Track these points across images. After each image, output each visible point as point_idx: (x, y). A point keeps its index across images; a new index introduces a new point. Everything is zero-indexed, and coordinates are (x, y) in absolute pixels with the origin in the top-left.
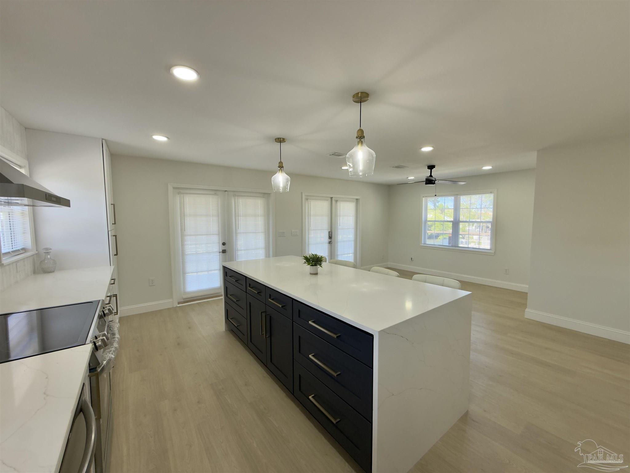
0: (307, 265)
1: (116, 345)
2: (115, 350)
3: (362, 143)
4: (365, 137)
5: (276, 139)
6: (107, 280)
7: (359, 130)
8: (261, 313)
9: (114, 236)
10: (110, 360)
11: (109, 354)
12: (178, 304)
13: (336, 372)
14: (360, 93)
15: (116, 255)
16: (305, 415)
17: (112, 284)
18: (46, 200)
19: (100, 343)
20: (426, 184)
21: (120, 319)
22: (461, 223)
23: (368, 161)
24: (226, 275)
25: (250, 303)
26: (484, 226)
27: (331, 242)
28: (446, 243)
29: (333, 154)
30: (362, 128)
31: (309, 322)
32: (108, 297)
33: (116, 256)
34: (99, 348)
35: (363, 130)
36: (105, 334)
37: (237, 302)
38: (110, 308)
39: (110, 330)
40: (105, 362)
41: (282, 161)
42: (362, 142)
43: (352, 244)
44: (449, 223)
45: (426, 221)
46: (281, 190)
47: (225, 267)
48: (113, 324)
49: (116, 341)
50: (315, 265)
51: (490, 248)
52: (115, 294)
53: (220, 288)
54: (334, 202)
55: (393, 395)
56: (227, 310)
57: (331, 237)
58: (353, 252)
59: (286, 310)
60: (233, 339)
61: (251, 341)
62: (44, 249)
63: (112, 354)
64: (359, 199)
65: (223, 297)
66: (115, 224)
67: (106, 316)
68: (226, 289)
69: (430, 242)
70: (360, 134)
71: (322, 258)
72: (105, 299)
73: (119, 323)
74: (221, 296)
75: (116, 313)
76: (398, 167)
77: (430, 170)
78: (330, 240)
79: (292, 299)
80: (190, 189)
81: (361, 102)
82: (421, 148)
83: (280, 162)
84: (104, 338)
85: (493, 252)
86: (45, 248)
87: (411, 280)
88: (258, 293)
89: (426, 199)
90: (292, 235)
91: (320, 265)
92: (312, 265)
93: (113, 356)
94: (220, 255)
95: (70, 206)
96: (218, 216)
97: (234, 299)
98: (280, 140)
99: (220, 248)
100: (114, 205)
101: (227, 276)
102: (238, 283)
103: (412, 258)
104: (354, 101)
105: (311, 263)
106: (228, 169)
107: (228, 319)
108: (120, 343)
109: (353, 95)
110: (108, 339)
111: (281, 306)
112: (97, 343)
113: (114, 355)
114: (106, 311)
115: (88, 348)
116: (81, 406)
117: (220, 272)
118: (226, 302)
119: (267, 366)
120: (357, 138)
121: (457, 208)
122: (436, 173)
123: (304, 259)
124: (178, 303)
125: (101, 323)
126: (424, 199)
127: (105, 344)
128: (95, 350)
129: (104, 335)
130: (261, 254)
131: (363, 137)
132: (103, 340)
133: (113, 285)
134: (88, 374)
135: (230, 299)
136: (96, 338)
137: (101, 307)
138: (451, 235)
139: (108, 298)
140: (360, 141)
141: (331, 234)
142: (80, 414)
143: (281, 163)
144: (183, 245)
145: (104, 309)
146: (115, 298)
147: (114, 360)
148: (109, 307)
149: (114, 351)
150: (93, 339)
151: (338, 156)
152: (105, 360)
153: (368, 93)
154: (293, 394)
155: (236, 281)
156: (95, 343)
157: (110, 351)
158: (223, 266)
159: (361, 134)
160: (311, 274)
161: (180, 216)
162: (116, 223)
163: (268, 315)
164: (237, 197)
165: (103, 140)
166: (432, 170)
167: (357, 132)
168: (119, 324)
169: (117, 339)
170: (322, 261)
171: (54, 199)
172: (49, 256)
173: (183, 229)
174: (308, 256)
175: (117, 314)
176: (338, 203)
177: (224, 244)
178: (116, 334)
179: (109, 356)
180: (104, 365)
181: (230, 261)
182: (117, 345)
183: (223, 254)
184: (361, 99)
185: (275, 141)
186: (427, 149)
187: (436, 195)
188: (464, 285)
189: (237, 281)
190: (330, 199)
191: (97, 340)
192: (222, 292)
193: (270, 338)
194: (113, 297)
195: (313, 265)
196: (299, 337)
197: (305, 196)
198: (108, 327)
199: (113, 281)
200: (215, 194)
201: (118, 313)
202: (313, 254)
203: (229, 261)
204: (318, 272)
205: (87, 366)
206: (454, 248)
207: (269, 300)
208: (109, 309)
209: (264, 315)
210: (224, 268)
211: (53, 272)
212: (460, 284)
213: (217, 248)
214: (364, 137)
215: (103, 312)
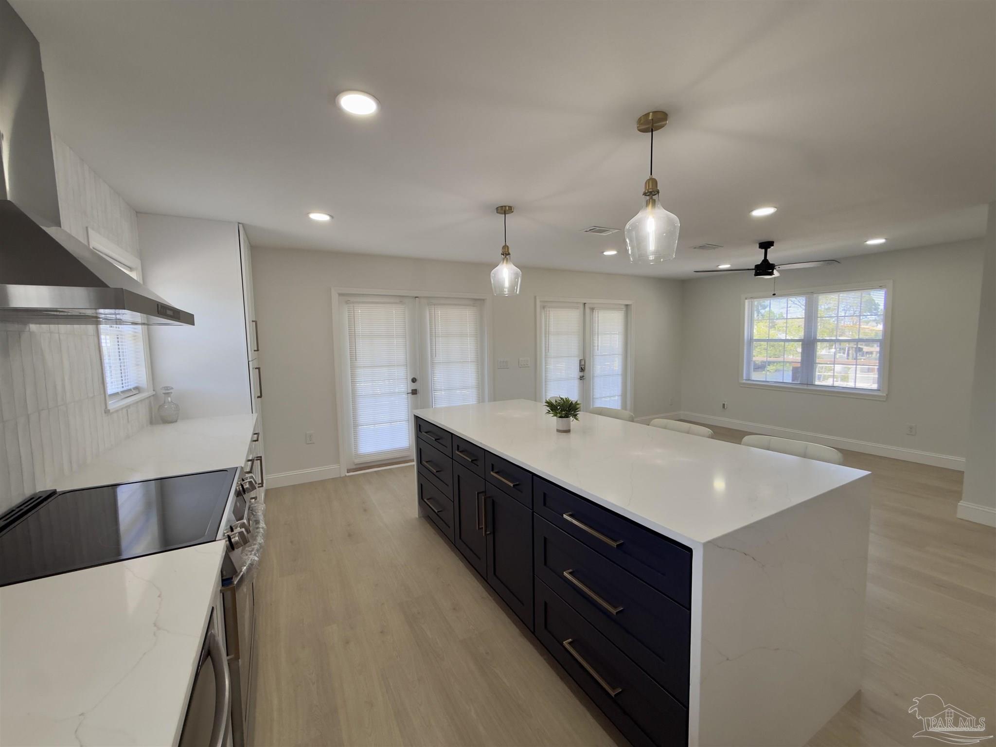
0: (553, 416)
1: (260, 540)
2: (259, 548)
3: (654, 202)
4: (660, 191)
5: (497, 208)
6: (249, 435)
7: (649, 180)
8: (478, 493)
9: (256, 368)
10: (251, 564)
11: (251, 554)
12: (348, 472)
13: (615, 607)
14: (651, 114)
15: (260, 397)
16: (555, 671)
17: (255, 441)
18: (158, 313)
19: (237, 538)
20: (757, 274)
21: (267, 492)
22: (819, 344)
23: (664, 235)
24: (420, 431)
25: (459, 476)
26: (852, 347)
27: (583, 377)
28: (788, 378)
29: (591, 230)
30: (654, 176)
31: (563, 516)
32: (249, 461)
33: (260, 399)
34: (235, 547)
35: (656, 179)
36: (244, 523)
37: (437, 474)
38: (252, 480)
39: (253, 514)
40: (245, 568)
41: (507, 245)
42: (655, 200)
43: (619, 380)
44: (796, 344)
45: (751, 340)
46: (506, 293)
47: (419, 417)
48: (256, 505)
49: (261, 534)
50: (567, 416)
51: (878, 388)
52: (259, 456)
53: (408, 449)
54: (588, 311)
55: (728, 659)
56: (422, 485)
57: (584, 368)
58: (620, 393)
59: (522, 492)
60: (431, 532)
61: (460, 538)
62: (163, 388)
63: (255, 555)
64: (631, 305)
65: (415, 463)
66: (258, 350)
67: (246, 493)
68: (420, 452)
69: (757, 376)
70: (650, 187)
71: (578, 404)
72: (245, 464)
73: (265, 503)
74: (412, 461)
75: (260, 485)
76: (702, 247)
77: (763, 250)
78: (581, 374)
79: (531, 475)
80: (363, 295)
81: (652, 129)
82: (752, 211)
83: (504, 246)
84: (243, 530)
85: (885, 395)
86: (165, 387)
87: (740, 444)
88: (472, 461)
89: (752, 302)
90: (520, 366)
91: (575, 416)
92: (560, 417)
93: (256, 559)
94: (408, 397)
95: (193, 324)
96: (405, 337)
97: (431, 468)
98: (505, 210)
99: (408, 386)
100: (256, 322)
101: (422, 431)
102: (438, 442)
103: (724, 405)
104: (640, 131)
105: (559, 413)
106: (419, 263)
107: (423, 500)
108: (267, 536)
109: (639, 119)
110: (248, 531)
111: (512, 485)
112: (232, 538)
113: (258, 557)
114: (246, 485)
115: (218, 548)
116: (209, 647)
117: (409, 424)
118: (419, 473)
119: (488, 581)
120: (645, 194)
121: (811, 317)
122: (773, 256)
123: (546, 405)
124: (348, 470)
125: (238, 504)
126: (746, 301)
127: (245, 541)
128: (231, 549)
129: (243, 526)
130: (470, 397)
131: (656, 193)
132: (241, 533)
133: (257, 442)
134: (220, 588)
135: (426, 468)
136: (232, 530)
137: (239, 478)
138: (800, 364)
139: (250, 463)
140: (651, 200)
141: (583, 363)
142: (207, 659)
143: (506, 247)
144: (353, 382)
145: (244, 482)
146: (259, 461)
147: (258, 565)
148: (250, 479)
149: (258, 550)
150: (227, 530)
151: (601, 233)
152: (245, 566)
153: (665, 111)
154: (533, 633)
155: (436, 440)
156: (229, 538)
157: (252, 551)
158: (415, 415)
159: (652, 186)
160: (558, 431)
161: (349, 336)
162: (259, 348)
163: (490, 497)
164: (433, 306)
165: (240, 225)
166: (768, 250)
167: (646, 183)
168: (264, 505)
169: (261, 530)
170: (577, 409)
171: (169, 312)
172: (169, 399)
173: (354, 357)
174: (554, 402)
175: (262, 486)
176: (596, 313)
177: (414, 380)
178: (261, 521)
179: (250, 559)
180: (244, 573)
181: (423, 408)
182: (262, 540)
183: (413, 396)
184: (653, 125)
185: (496, 212)
186: (763, 212)
187: (774, 294)
188: (850, 458)
189: (439, 439)
190: (582, 306)
191: (233, 533)
192: (414, 455)
193: (492, 535)
194: (257, 460)
195: (563, 415)
196: (545, 539)
197: (541, 301)
198: (249, 508)
199: (256, 436)
200: (401, 302)
201: (264, 485)
202: (562, 399)
203: (421, 408)
204: (571, 429)
205: (218, 574)
206: (805, 387)
207: (492, 473)
208: (250, 483)
209: (483, 497)
210: (417, 418)
211: (176, 421)
212: (840, 455)
213: (403, 387)
214: (658, 192)
215: (242, 486)
